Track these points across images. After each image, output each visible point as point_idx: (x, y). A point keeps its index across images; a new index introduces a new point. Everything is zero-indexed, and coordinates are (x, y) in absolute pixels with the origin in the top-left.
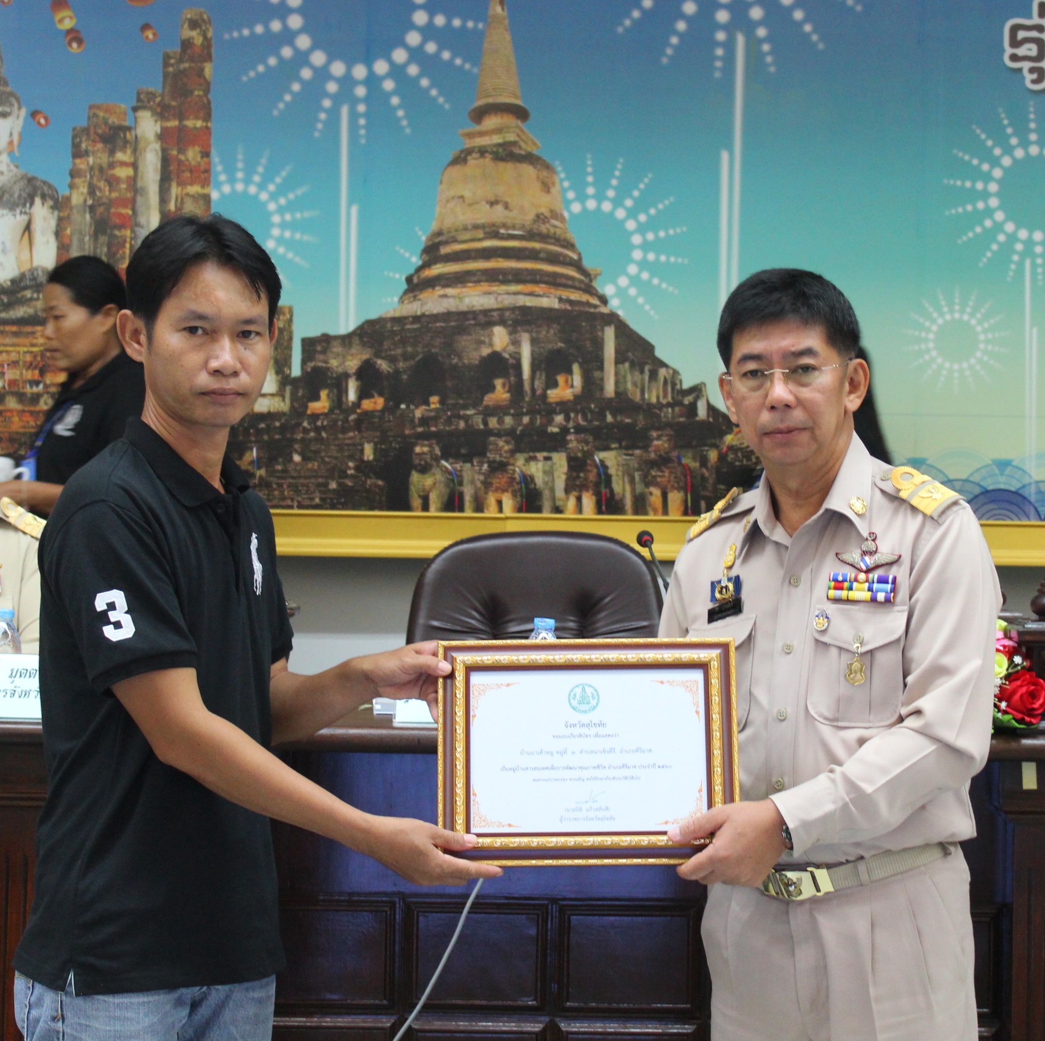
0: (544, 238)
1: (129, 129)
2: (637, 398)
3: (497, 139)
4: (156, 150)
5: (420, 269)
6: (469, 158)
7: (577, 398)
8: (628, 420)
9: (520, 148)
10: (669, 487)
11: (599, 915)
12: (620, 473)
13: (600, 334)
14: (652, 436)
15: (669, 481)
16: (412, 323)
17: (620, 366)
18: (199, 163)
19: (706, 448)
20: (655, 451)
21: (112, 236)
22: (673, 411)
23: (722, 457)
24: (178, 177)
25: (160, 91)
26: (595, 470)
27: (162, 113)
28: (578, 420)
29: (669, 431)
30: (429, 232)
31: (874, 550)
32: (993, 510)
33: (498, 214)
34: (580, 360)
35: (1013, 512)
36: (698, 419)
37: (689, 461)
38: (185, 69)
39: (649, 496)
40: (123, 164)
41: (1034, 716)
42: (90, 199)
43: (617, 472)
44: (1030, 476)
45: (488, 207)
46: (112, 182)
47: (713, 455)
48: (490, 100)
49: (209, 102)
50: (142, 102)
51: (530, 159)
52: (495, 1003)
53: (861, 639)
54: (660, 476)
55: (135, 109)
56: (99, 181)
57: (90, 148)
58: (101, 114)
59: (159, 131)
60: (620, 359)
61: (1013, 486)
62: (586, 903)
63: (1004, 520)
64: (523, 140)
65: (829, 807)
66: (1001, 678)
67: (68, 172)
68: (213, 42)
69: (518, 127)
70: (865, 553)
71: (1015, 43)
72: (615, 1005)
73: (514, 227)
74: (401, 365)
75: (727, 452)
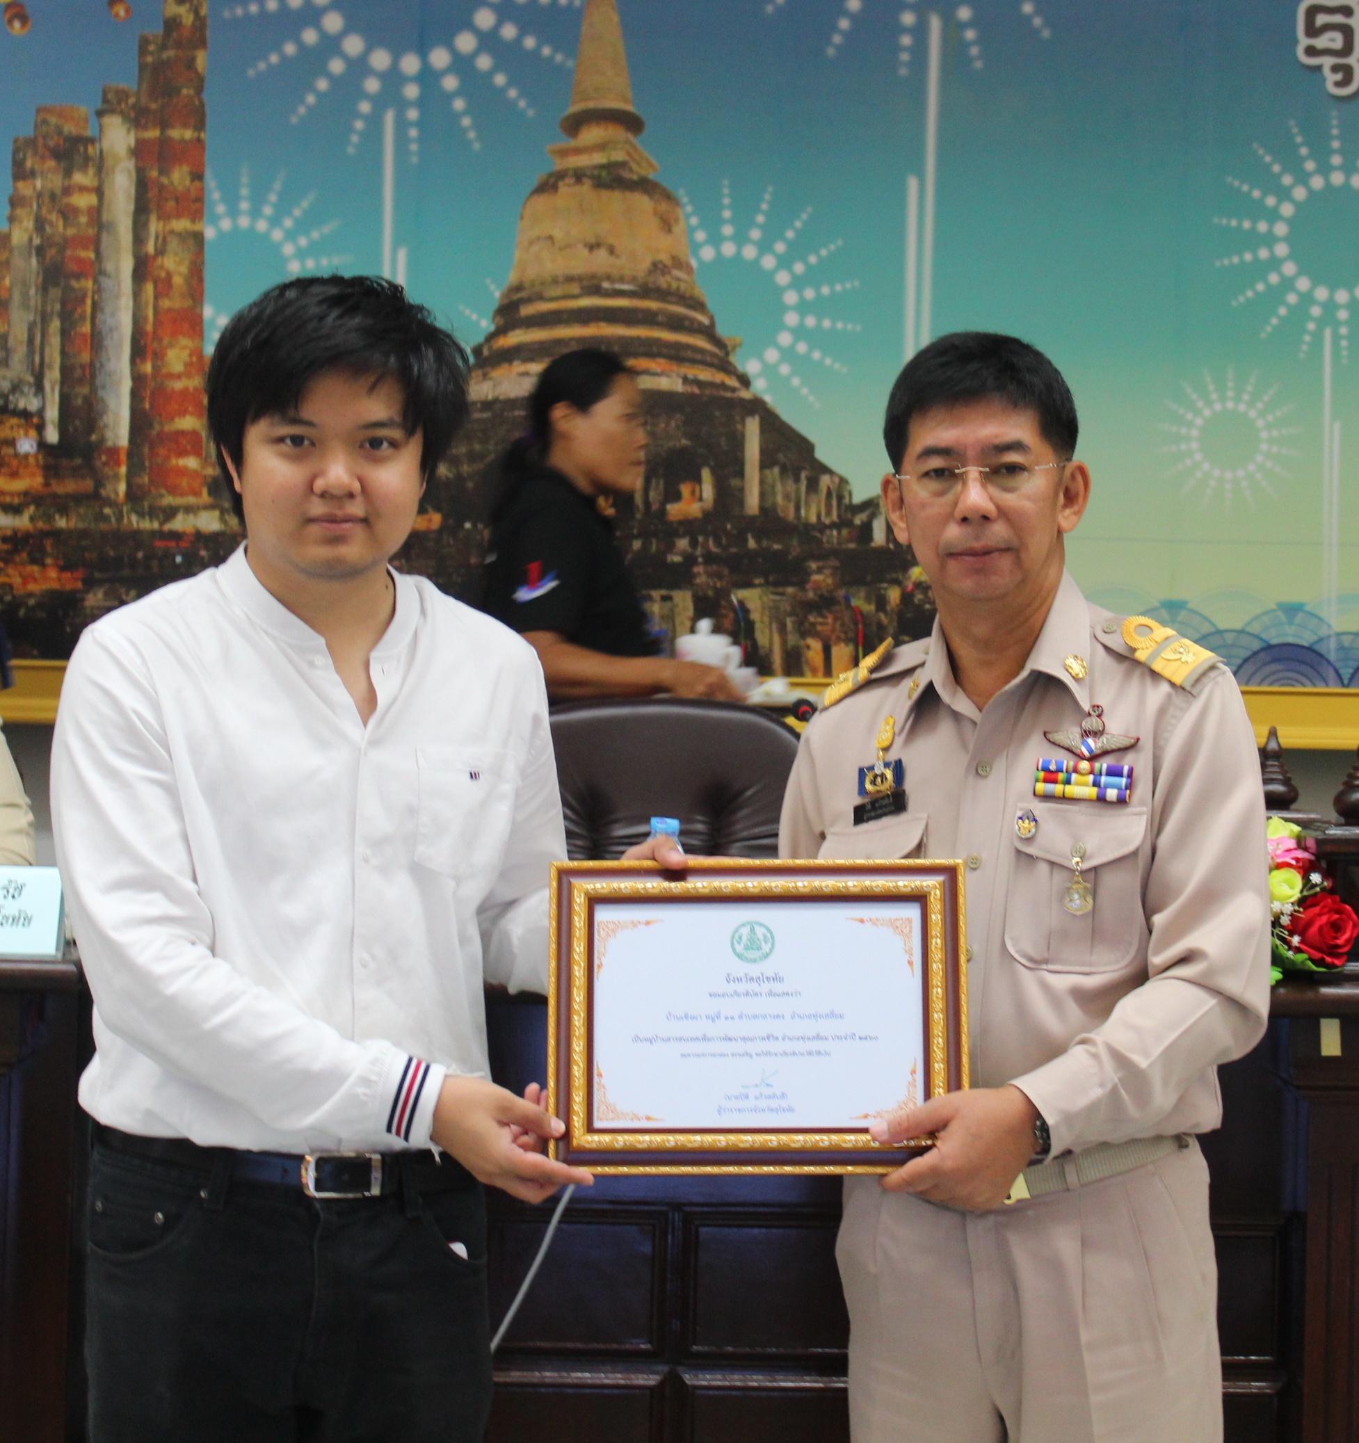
0: (662, 294)
1: (92, 141)
2: (791, 515)
3: (599, 158)
4: (129, 171)
5: (491, 337)
6: (561, 184)
7: (707, 515)
8: (777, 547)
9: (631, 170)
10: (833, 638)
11: (738, 1226)
12: (766, 619)
13: (739, 427)
14: (809, 567)
15: (833, 631)
16: (482, 410)
17: (767, 472)
18: (188, 190)
19: (885, 585)
20: (814, 590)
21: (67, 289)
22: (839, 533)
23: (906, 598)
24: (160, 207)
25: (134, 87)
26: (732, 615)
27: (137, 118)
28: (708, 546)
29: (834, 562)
30: (506, 285)
31: (1101, 729)
32: (1279, 671)
33: (600, 261)
34: (712, 463)
35: (1302, 674)
36: (873, 544)
37: (860, 602)
38: (169, 59)
39: (805, 650)
40: (83, 189)
41: (1338, 956)
42: (37, 236)
43: (762, 617)
44: (1329, 626)
45: (586, 252)
46: (68, 214)
47: (894, 595)
48: (591, 105)
49: (202, 105)
50: (110, 104)
51: (646, 186)
52: (593, 1346)
53: (1082, 851)
54: (821, 624)
55: (100, 114)
56: (50, 212)
57: (36, 167)
58: (53, 120)
59: (132, 143)
60: (767, 461)
61: (1306, 639)
62: (720, 1209)
63: (1293, 686)
64: (634, 160)
65: (1096, 1093)
66: (1293, 904)
67: (7, 199)
68: (209, 22)
69: (627, 142)
70: (1087, 733)
71: (1312, 31)
72: (759, 1350)
73: (622, 280)
74: (465, 468)
75: (912, 591)
